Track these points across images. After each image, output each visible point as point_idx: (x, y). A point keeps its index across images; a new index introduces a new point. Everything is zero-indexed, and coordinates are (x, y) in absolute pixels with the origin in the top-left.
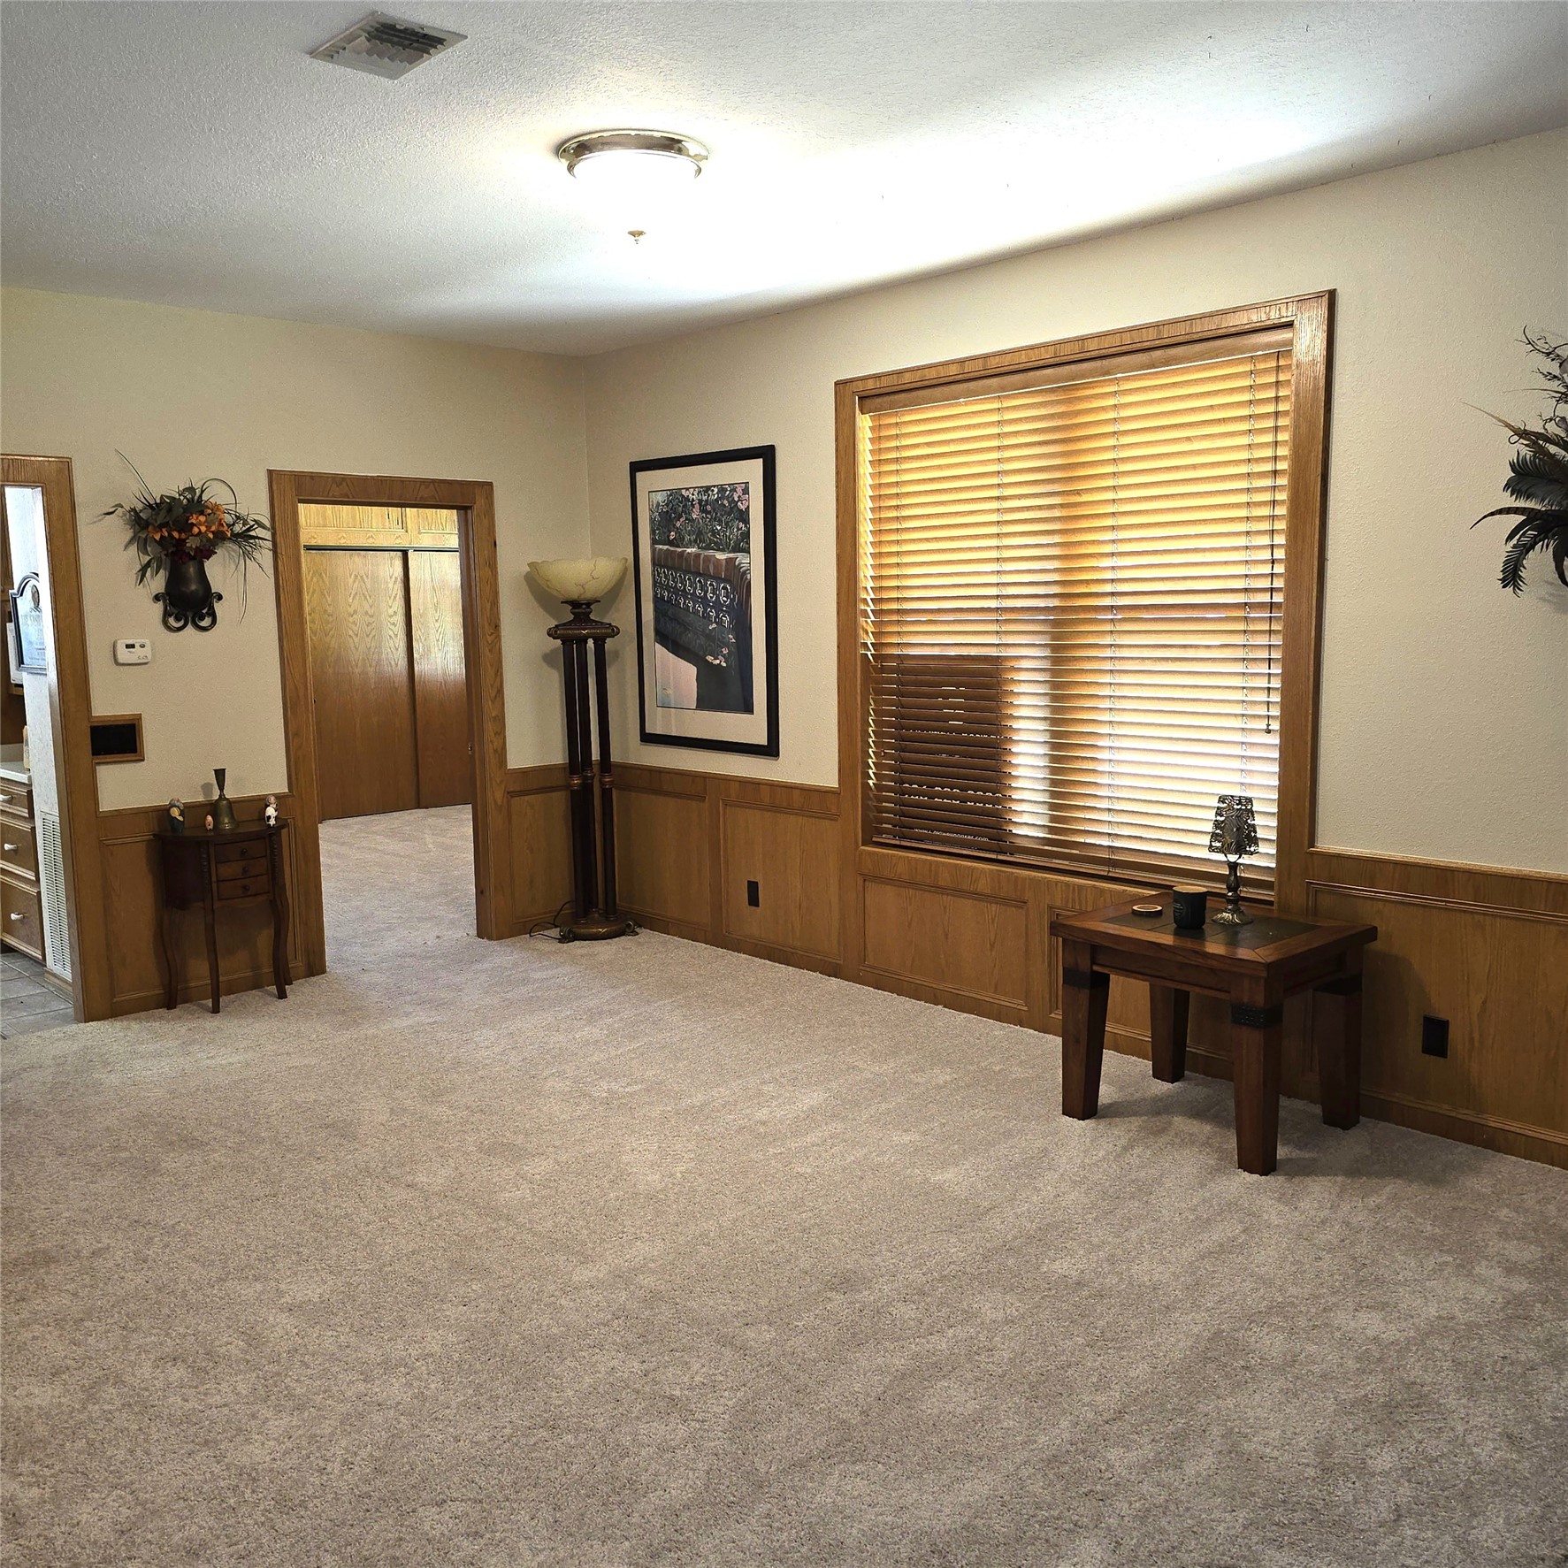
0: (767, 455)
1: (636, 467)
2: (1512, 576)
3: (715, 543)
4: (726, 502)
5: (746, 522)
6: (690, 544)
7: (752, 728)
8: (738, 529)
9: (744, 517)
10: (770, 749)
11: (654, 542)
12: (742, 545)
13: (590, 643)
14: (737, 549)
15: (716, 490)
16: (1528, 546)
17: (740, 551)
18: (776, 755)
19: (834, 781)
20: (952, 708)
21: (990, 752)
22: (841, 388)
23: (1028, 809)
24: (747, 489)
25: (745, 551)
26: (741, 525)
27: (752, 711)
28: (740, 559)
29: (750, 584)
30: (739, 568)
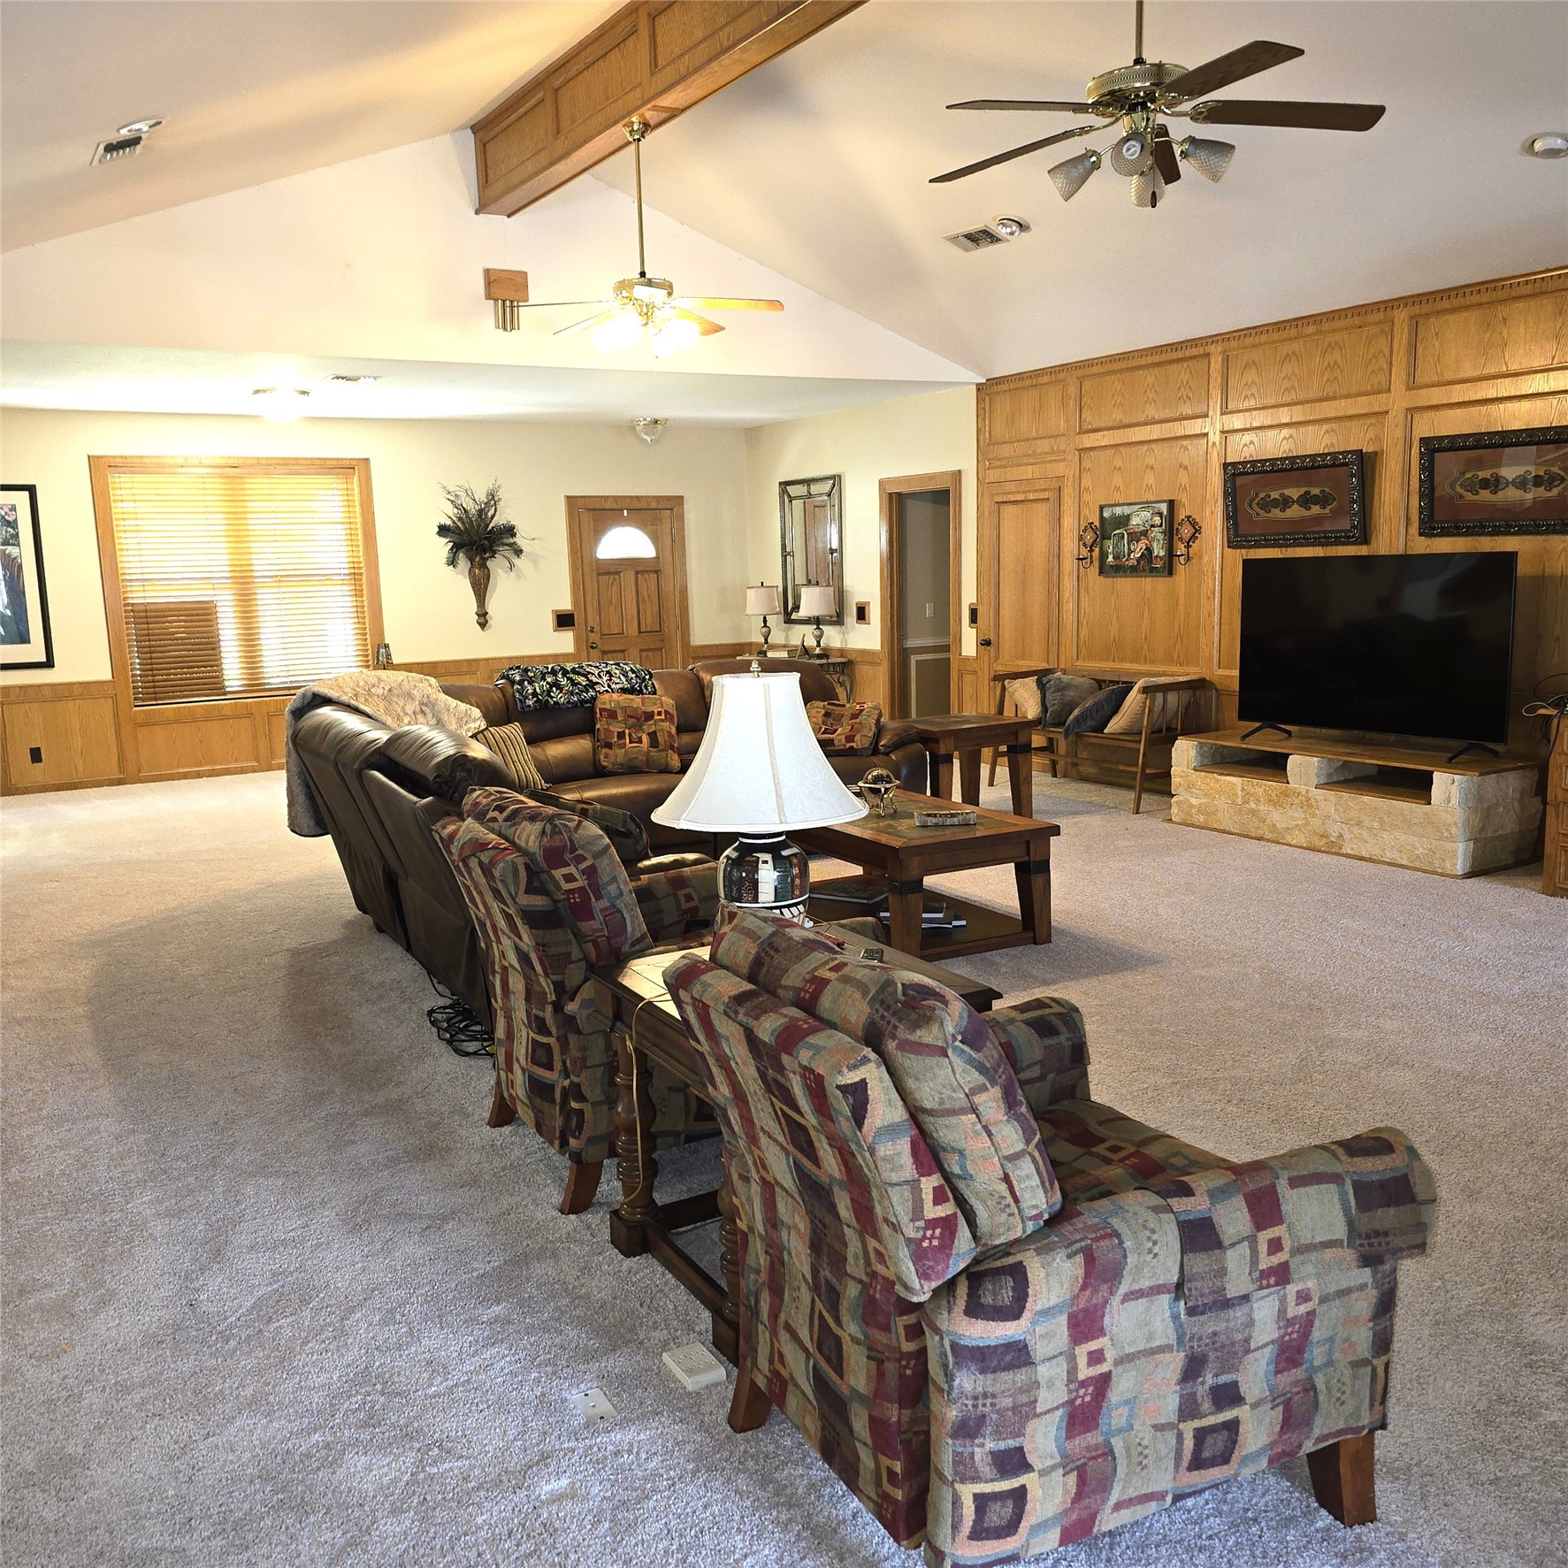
0: (31, 489)
2: (452, 562)
5: (15, 528)
7: (35, 652)
8: (6, 532)
9: (13, 524)
10: (49, 663)
12: (14, 539)
16: (455, 553)
17: (9, 545)
18: (53, 666)
19: (107, 676)
20: (178, 628)
21: (209, 648)
22: (93, 461)
23: (233, 673)
24: (13, 508)
25: (14, 545)
26: (9, 529)
27: (29, 642)
28: (9, 549)
29: (20, 567)
30: (9, 555)
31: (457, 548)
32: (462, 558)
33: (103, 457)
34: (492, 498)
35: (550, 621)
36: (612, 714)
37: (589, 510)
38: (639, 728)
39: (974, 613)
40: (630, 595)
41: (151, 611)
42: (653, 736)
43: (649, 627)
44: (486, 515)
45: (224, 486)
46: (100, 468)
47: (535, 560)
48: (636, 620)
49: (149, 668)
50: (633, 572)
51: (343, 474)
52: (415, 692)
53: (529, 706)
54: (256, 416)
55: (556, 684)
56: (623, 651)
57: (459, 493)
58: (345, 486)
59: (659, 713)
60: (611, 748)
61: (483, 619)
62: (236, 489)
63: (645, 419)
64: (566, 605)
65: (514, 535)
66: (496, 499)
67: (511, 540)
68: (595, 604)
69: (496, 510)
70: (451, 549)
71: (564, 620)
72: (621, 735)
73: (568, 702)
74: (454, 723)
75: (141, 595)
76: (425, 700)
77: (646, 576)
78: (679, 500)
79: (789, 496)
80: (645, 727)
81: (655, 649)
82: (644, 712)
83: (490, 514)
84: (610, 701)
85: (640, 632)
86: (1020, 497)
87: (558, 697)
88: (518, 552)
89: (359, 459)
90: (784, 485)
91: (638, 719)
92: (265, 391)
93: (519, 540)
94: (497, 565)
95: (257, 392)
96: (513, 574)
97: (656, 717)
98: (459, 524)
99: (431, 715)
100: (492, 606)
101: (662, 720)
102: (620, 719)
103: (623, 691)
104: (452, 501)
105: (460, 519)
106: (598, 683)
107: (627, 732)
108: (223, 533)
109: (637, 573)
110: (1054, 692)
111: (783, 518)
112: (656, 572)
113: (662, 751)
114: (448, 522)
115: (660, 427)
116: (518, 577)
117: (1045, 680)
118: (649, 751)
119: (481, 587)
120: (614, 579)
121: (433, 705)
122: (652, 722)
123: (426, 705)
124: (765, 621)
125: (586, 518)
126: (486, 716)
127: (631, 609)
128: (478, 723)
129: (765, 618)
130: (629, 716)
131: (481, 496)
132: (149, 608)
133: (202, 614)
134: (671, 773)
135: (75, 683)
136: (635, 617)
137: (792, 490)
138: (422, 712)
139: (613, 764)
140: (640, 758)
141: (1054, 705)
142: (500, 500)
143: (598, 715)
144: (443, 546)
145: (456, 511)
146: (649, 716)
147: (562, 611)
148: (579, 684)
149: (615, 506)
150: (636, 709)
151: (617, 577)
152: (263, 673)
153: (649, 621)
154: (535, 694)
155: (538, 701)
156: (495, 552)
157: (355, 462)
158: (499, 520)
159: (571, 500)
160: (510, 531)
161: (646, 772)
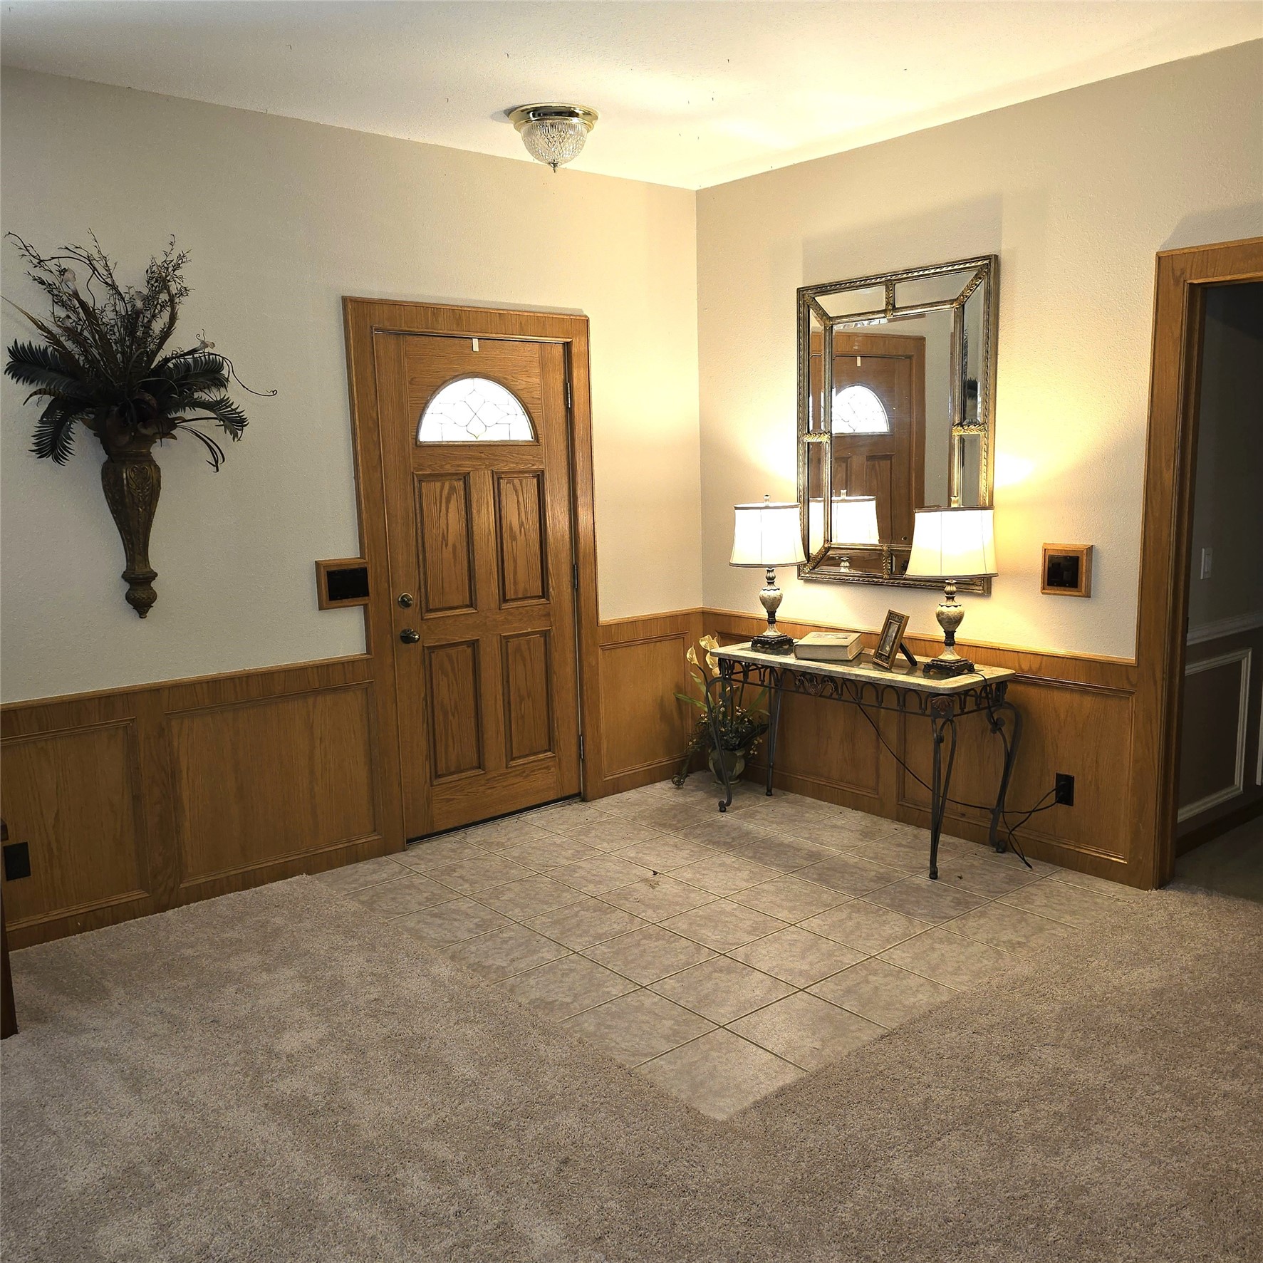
2: (51, 446)
16: (59, 421)
31: (64, 409)
32: (81, 438)
34: (163, 286)
35: (307, 588)
40: (485, 521)
43: (521, 586)
44: (147, 327)
48: (496, 577)
50: (489, 477)
56: (471, 643)
57: (65, 264)
61: (139, 590)
64: (346, 547)
65: (221, 383)
66: (174, 288)
67: (214, 395)
69: (173, 318)
70: (48, 411)
71: (341, 585)
77: (516, 480)
78: (581, 325)
83: (157, 326)
88: (235, 423)
90: (810, 292)
93: (234, 394)
98: (69, 345)
104: (50, 288)
105: (72, 334)
109: (498, 476)
112: (535, 474)
114: (40, 342)
116: (235, 483)
119: (135, 513)
120: (452, 488)
127: (487, 552)
131: (132, 278)
136: (496, 568)
142: (183, 292)
144: (25, 406)
145: (61, 313)
147: (339, 563)
149: (454, 329)
151: (459, 484)
153: (522, 577)
156: (173, 424)
159: (353, 309)
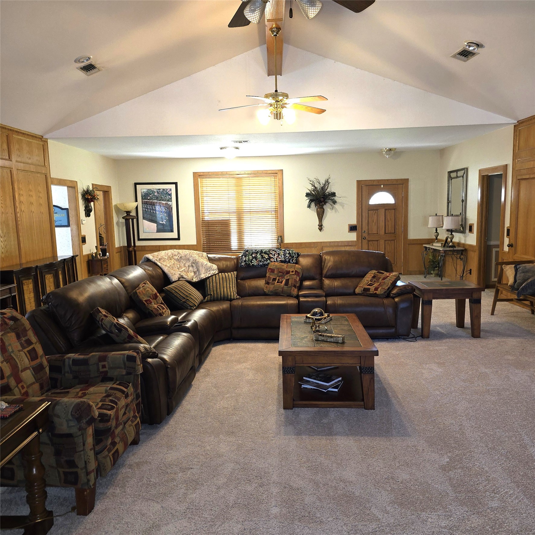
0: (176, 184)
1: (136, 184)
2: (309, 206)
3: (162, 200)
4: (165, 192)
5: (171, 196)
6: (154, 200)
7: (174, 235)
8: (168, 197)
9: (170, 195)
10: (179, 239)
11: (142, 199)
12: (170, 200)
13: (131, 220)
14: (168, 201)
15: (162, 190)
16: (310, 203)
17: (169, 201)
18: (180, 240)
19: (195, 243)
20: (218, 228)
21: (227, 235)
22: (194, 174)
23: (234, 244)
24: (171, 190)
25: (170, 201)
26: (169, 196)
27: (173, 232)
28: (169, 203)
29: (172, 208)
30: (169, 204)
31: (311, 201)
32: (313, 204)
33: (197, 173)
34: (327, 182)
35: (347, 228)
36: (272, 271)
37: (366, 185)
38: (283, 277)
39: (508, 230)
40: (382, 218)
41: (210, 223)
42: (287, 281)
44: (324, 188)
45: (236, 181)
46: (197, 176)
47: (342, 205)
48: (384, 229)
49: (209, 241)
50: (384, 210)
51: (274, 176)
52: (191, 258)
53: (242, 265)
54: (223, 157)
55: (256, 258)
56: (377, 241)
57: (314, 181)
58: (274, 180)
59: (292, 272)
60: (269, 285)
61: (321, 227)
62: (239, 182)
63: (386, 149)
64: (354, 222)
65: (334, 196)
66: (329, 182)
67: (333, 198)
68: (367, 221)
69: (328, 187)
70: (309, 202)
71: (353, 228)
72: (274, 279)
73: (258, 265)
74: (203, 271)
75: (208, 217)
76: (194, 261)
77: (390, 211)
78: (407, 180)
79: (451, 177)
80: (285, 277)
81: (392, 240)
82: (286, 271)
83: (326, 188)
84: (273, 265)
85: (385, 233)
86: (527, 177)
87: (255, 262)
88: (335, 202)
89: (278, 170)
90: (450, 172)
91: (283, 273)
92: (224, 148)
93: (336, 198)
94: (327, 207)
95: (221, 148)
96: (334, 211)
97: (291, 273)
98: (313, 192)
99: (195, 267)
100: (325, 223)
101: (293, 275)
102: (275, 273)
103: (281, 261)
104: (311, 184)
105: (313, 190)
106: (272, 258)
107: (278, 278)
108: (235, 197)
109: (386, 210)
110: (521, 273)
111: (449, 186)
112: (394, 209)
113: (289, 287)
114: (308, 192)
115: (392, 152)
116: (336, 212)
117: (518, 266)
118: (284, 287)
119: (321, 215)
120: (375, 212)
121: (197, 263)
122: (289, 275)
123: (193, 263)
124: (436, 230)
125: (364, 188)
126: (218, 269)
127: (382, 224)
128: (215, 271)
129: (436, 229)
130: (279, 272)
131: (323, 181)
132: (209, 221)
133: (225, 224)
134: (292, 296)
135: (186, 245)
136: (384, 227)
137: (453, 175)
138: (192, 266)
139: (268, 291)
140: (280, 289)
141: (520, 279)
143: (268, 271)
144: (306, 201)
145: (312, 188)
146: (288, 272)
147: (352, 224)
148: (265, 258)
149: (378, 184)
150: (283, 269)
151: (377, 211)
152: (244, 244)
153: (390, 229)
154: (245, 261)
155: (246, 264)
156: (326, 202)
157: (278, 171)
158: (329, 190)
159: (359, 182)
160: (334, 194)
161: (281, 295)
